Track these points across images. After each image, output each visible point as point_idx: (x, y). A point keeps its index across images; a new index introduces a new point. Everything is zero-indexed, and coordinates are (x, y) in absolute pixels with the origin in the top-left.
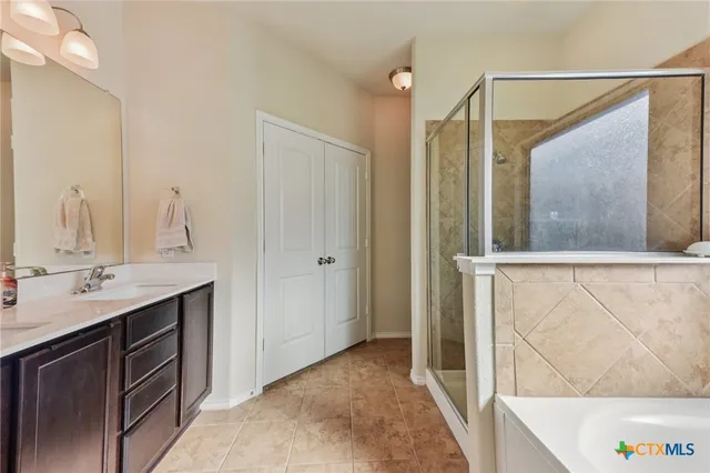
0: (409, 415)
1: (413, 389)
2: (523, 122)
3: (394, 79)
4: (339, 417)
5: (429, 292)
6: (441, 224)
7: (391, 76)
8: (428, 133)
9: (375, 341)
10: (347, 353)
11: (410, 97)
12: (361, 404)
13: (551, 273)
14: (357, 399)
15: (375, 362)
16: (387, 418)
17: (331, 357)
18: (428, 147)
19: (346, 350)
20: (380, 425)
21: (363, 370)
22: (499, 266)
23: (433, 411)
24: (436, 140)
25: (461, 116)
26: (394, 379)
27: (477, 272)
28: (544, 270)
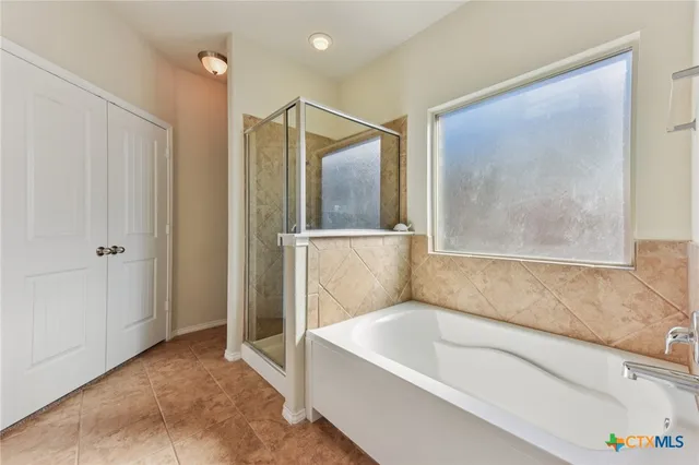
0: (228, 387)
1: (229, 365)
2: (318, 136)
3: (204, 59)
4: (144, 418)
5: (247, 273)
6: (258, 212)
7: (201, 55)
8: (246, 126)
9: (176, 340)
10: (140, 359)
11: (225, 83)
12: (171, 398)
13: (340, 243)
14: (165, 395)
15: (181, 357)
16: (205, 396)
17: (115, 369)
18: (246, 138)
19: (139, 356)
20: (200, 404)
21: (168, 368)
22: (311, 239)
23: (251, 375)
24: (253, 136)
25: (280, 120)
26: (207, 365)
27: (298, 244)
28: (335, 240)
